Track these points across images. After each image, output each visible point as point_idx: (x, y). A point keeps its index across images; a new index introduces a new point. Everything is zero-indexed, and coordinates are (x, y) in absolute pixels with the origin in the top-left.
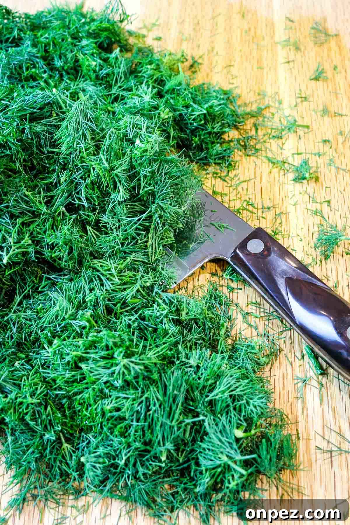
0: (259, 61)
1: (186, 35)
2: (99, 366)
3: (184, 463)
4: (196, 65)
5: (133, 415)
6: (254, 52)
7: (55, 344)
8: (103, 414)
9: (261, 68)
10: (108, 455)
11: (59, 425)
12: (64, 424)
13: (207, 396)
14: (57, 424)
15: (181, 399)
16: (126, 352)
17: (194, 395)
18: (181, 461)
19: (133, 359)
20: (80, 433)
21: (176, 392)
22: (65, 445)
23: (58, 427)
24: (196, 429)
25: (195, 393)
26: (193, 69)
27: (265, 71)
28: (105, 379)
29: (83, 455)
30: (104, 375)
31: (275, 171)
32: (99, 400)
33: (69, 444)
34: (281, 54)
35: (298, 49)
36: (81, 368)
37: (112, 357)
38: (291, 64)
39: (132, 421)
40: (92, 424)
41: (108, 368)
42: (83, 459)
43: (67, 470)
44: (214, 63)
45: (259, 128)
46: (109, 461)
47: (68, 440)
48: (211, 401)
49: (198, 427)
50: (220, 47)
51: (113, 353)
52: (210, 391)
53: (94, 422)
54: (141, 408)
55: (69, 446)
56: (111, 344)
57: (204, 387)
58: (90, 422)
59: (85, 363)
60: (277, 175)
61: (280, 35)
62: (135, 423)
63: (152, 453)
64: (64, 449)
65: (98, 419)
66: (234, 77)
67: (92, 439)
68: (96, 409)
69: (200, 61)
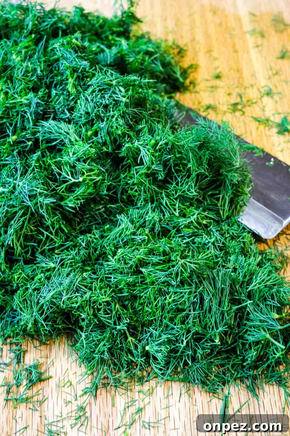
0: (234, 46)
1: (170, 28)
2: (157, 270)
3: (232, 344)
4: (182, 51)
5: (190, 307)
6: (229, 40)
7: (119, 253)
8: (163, 308)
9: (236, 51)
10: (169, 341)
11: (127, 319)
12: (131, 318)
13: (247, 289)
14: (126, 318)
15: (227, 291)
16: (181, 255)
17: (236, 288)
18: (229, 342)
19: (188, 260)
20: (142, 327)
21: (223, 286)
22: (130, 339)
23: (127, 320)
24: (239, 316)
25: (237, 287)
26: (181, 55)
27: (240, 54)
28: (163, 280)
29: (148, 344)
30: (162, 276)
31: (262, 127)
32: (158, 297)
33: (134, 338)
34: (251, 40)
35: (263, 36)
36: (141, 272)
37: (169, 261)
38: (260, 48)
39: (190, 311)
40: (152, 318)
41: (165, 271)
42: (147, 348)
43: (133, 359)
44: (197, 50)
45: (243, 96)
46: (170, 347)
47: (132, 335)
48: (249, 292)
49: (241, 315)
50: (200, 37)
51: (170, 258)
52: (248, 285)
53: (154, 316)
54: (197, 299)
55: (133, 340)
56: (167, 249)
57: (243, 282)
58: (151, 318)
59: (145, 268)
60: (263, 130)
61: (247, 26)
62: (192, 312)
63: (208, 336)
64: (129, 342)
65: (159, 314)
66: (216, 59)
67: (154, 332)
68: (156, 305)
69: (185, 48)
